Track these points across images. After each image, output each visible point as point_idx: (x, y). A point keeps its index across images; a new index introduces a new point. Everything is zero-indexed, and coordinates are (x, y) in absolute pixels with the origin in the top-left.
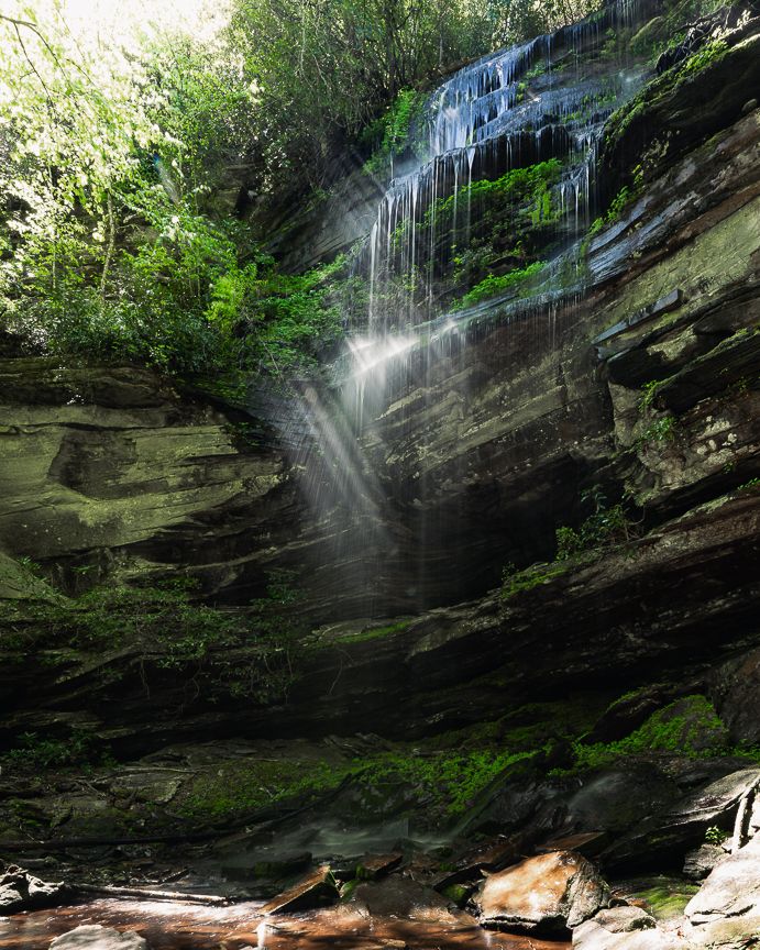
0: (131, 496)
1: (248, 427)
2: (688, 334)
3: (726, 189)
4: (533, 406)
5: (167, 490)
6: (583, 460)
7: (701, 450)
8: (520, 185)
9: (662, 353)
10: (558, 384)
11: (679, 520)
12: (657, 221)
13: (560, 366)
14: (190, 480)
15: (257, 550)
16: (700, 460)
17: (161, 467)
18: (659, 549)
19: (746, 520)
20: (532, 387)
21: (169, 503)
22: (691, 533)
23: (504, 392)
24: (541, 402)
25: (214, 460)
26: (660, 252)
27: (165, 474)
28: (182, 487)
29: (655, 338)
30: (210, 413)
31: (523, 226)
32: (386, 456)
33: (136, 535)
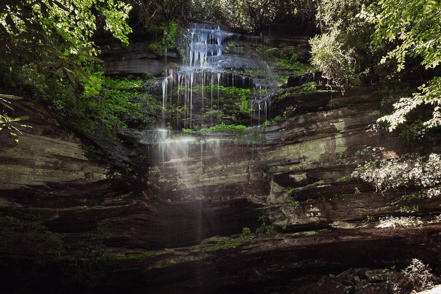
0: (5, 163)
1: (94, 149)
2: (304, 175)
3: (314, 132)
4: (235, 178)
5: (33, 166)
6: (252, 202)
7: (308, 215)
8: (236, 93)
9: (294, 178)
10: (246, 173)
11: (294, 235)
12: (290, 131)
13: (248, 167)
14: (51, 165)
15: (76, 206)
16: (307, 218)
17: (33, 154)
18: (282, 243)
19: (315, 239)
20: (236, 170)
21: (33, 173)
22: (295, 239)
23: (223, 168)
24: (239, 177)
25: (70, 159)
26: (291, 142)
27: (35, 158)
28: (43, 167)
29: (293, 172)
30: (73, 136)
31: (236, 109)
32: (160, 178)
33: (7, 186)
